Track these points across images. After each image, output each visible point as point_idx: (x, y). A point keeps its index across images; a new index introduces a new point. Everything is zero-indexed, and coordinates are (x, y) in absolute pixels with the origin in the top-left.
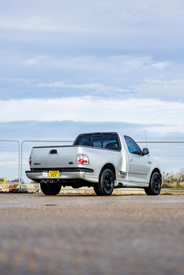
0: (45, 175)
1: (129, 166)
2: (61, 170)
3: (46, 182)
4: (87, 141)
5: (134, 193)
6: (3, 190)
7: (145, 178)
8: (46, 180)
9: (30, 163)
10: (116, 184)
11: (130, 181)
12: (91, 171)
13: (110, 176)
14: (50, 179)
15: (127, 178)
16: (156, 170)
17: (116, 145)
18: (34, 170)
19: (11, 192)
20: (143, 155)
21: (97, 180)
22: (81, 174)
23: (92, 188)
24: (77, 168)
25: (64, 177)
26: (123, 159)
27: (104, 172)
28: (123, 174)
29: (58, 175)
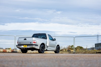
0: (22, 47)
1: (49, 44)
2: (28, 45)
3: (23, 49)
4: (36, 36)
5: (51, 53)
6: (9, 52)
7: (54, 48)
8: (23, 48)
9: (18, 43)
10: (45, 49)
11: (50, 49)
12: (37, 45)
13: (43, 47)
14: (24, 48)
15: (49, 48)
16: (58, 45)
17: (45, 38)
18: (19, 45)
19: (12, 52)
20: (54, 40)
21: (39, 48)
22: (34, 46)
23: (37, 51)
24: (33, 44)
25: (28, 47)
26: (47, 42)
27: (41, 46)
28: (48, 47)
29: (26, 47)
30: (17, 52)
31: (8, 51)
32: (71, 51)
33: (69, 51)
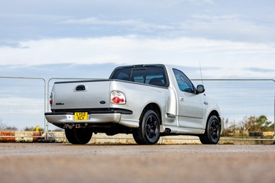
0: (70, 118)
1: (179, 107)
2: (90, 111)
3: (70, 127)
5: (187, 142)
6: (26, 139)
7: (200, 123)
8: (70, 124)
9: (51, 102)
10: (163, 129)
11: (180, 127)
12: (129, 112)
13: (154, 120)
14: (75, 123)
15: (177, 122)
16: (214, 113)
17: (163, 81)
18: (55, 112)
19: (35, 141)
20: (198, 93)
21: (137, 125)
22: (116, 116)
23: (131, 136)
24: (111, 109)
25: (94, 119)
26: (171, 99)
27: (147, 114)
28: (172, 118)
29: (86, 118)
30: (54, 141)
31: (22, 136)
32: (265, 134)
33: (256, 135)
